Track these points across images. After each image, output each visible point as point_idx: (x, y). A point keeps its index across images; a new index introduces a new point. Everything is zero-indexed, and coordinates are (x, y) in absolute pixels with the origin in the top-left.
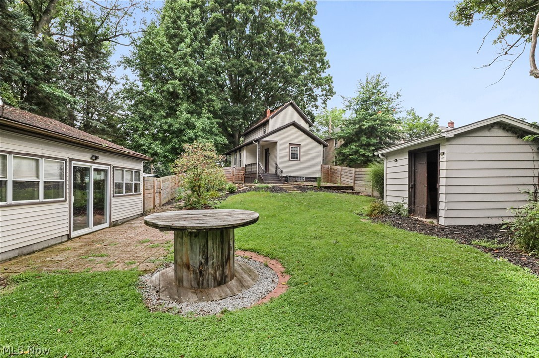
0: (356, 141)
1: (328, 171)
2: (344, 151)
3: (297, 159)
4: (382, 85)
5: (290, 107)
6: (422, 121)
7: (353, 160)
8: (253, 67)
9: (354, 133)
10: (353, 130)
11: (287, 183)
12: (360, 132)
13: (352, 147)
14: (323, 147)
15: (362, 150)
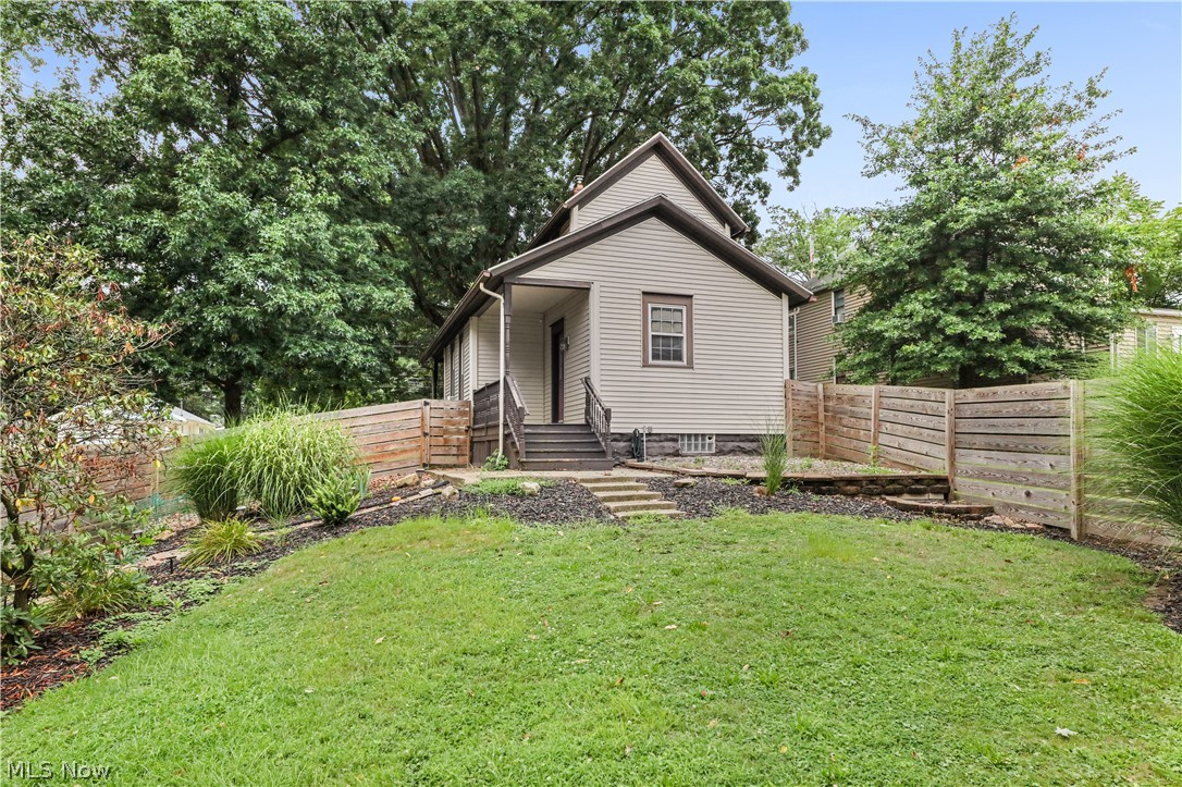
0: (924, 287)
1: (815, 407)
2: (876, 326)
3: (680, 359)
4: (1018, 65)
5: (654, 162)
6: (1160, 215)
7: (916, 362)
8: (510, 16)
9: (917, 256)
10: (909, 243)
11: (633, 462)
12: (940, 249)
13: (909, 307)
14: (791, 308)
15: (954, 319)
